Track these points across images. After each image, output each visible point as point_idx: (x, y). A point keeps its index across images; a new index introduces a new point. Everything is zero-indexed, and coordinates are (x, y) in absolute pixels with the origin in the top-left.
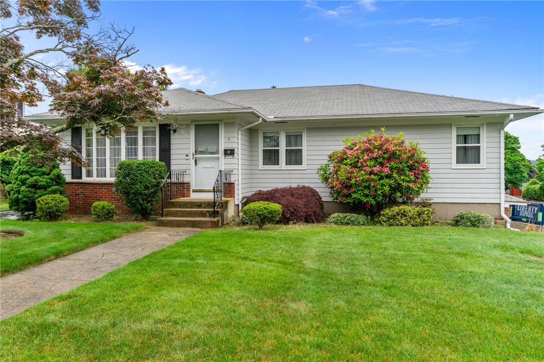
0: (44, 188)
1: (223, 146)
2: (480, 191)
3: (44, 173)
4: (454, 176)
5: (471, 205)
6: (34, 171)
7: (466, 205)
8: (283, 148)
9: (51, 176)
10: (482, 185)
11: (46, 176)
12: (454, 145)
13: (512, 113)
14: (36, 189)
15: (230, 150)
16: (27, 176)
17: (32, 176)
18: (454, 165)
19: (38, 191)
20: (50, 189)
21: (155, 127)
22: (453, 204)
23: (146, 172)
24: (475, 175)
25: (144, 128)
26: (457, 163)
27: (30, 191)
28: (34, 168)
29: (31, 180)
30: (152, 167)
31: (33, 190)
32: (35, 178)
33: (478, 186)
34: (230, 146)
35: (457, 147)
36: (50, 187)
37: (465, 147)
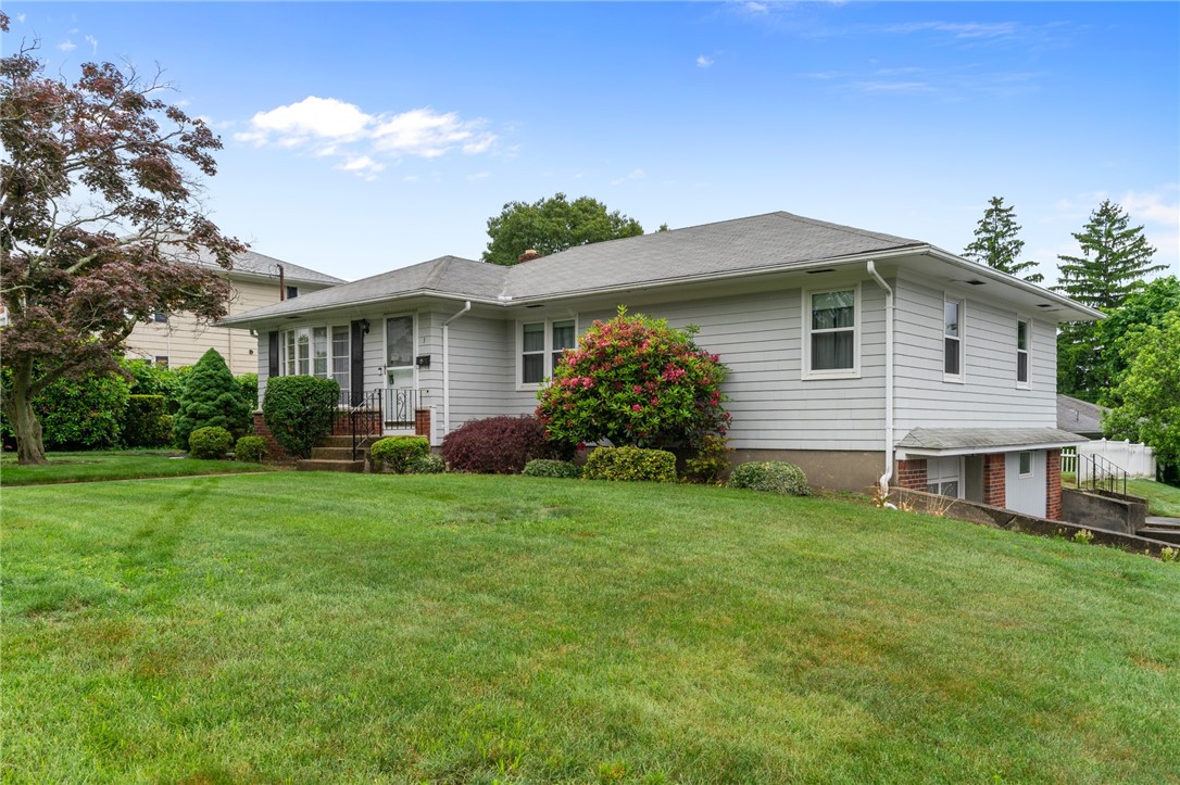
0: (205, 417)
1: (417, 352)
2: (850, 425)
3: (209, 398)
4: (805, 395)
5: (836, 455)
6: (197, 395)
7: (827, 454)
8: (548, 351)
9: (217, 402)
10: (856, 414)
11: (210, 402)
12: (806, 331)
13: (870, 260)
14: (197, 419)
15: (423, 358)
16: (189, 402)
17: (194, 402)
18: (807, 371)
19: (198, 422)
20: (212, 420)
21: (347, 327)
22: (805, 453)
23: (289, 393)
24: (842, 394)
25: (334, 328)
26: (813, 369)
27: (188, 422)
28: (197, 391)
29: (191, 406)
30: (298, 386)
31: (192, 420)
32: (195, 404)
33: (847, 414)
34: (425, 352)
35: (813, 334)
36: (212, 416)
37: (835, 333)
